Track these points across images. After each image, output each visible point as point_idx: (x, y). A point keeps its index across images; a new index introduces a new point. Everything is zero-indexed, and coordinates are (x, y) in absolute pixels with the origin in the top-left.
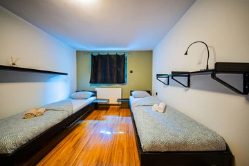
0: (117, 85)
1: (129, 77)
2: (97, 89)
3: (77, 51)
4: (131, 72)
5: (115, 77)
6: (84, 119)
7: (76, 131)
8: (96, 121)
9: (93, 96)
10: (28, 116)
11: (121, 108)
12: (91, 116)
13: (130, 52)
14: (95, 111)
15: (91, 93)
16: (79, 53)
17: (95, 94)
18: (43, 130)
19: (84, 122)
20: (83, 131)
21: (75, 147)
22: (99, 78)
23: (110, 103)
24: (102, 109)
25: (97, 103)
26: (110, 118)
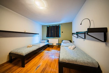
0: (57, 38)
1: (61, 35)
2: (49, 39)
3: (42, 26)
4: (62, 32)
5: (56, 35)
6: (44, 50)
7: (41, 54)
8: (48, 51)
9: (47, 42)
10: (28, 47)
11: (58, 47)
12: (46, 49)
13: (61, 24)
14: (48, 48)
15: (47, 41)
16: (43, 26)
17: (48, 41)
18: (31, 51)
19: (44, 51)
20: (43, 54)
21: (40, 58)
22: (50, 35)
23: (54, 45)
24: (51, 47)
25: (49, 45)
26: (53, 51)
